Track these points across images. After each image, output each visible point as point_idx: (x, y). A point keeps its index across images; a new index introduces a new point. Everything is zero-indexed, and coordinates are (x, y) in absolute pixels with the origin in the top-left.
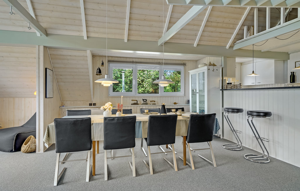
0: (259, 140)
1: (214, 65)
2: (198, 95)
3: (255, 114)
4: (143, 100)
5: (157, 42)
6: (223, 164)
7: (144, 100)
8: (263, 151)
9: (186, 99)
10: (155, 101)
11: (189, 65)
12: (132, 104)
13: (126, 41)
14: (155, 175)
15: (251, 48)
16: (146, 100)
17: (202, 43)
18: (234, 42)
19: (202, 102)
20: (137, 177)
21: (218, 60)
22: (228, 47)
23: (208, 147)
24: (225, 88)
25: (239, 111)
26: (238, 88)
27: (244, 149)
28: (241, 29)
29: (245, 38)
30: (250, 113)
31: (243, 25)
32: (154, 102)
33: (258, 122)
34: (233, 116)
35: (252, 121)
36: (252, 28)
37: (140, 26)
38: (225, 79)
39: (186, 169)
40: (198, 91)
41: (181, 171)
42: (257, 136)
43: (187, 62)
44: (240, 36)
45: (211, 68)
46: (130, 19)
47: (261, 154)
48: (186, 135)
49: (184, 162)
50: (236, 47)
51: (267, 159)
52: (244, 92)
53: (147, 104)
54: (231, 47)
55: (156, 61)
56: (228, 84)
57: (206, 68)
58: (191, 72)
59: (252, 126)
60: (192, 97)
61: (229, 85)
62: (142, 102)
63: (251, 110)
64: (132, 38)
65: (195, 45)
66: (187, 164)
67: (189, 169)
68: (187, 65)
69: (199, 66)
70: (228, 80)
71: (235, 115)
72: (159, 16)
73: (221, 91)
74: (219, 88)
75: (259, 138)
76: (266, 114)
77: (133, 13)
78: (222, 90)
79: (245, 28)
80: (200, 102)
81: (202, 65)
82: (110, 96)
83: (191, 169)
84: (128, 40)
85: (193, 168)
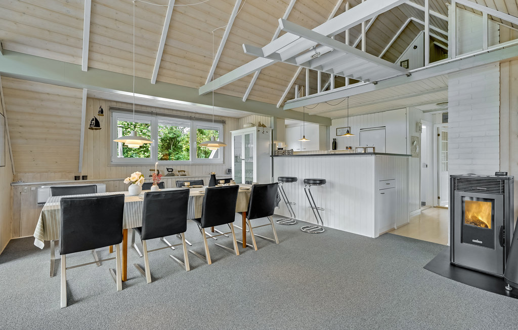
0: (315, 210)
1: (264, 126)
2: (243, 162)
3: (312, 182)
4: (168, 169)
5: (197, 90)
6: (284, 240)
7: (169, 170)
8: (318, 222)
9: (226, 168)
10: (184, 171)
11: (229, 123)
12: (150, 176)
13: (153, 81)
14: (214, 264)
15: (301, 110)
16: (172, 170)
17: (252, 98)
18: (285, 102)
19: (249, 171)
20: (192, 271)
21: (268, 120)
22: (278, 105)
23: (269, 222)
24: (277, 154)
25: (293, 180)
26: (291, 154)
27: (298, 222)
28: (293, 88)
29: (296, 99)
30: (307, 182)
31: (295, 84)
32: (183, 173)
33: (314, 188)
34: (287, 186)
35: (309, 189)
36: (302, 88)
37: (176, 64)
38: (275, 144)
39: (248, 252)
40: (243, 157)
41: (243, 254)
42: (313, 206)
43: (226, 119)
44: (291, 96)
45: (261, 129)
46: (164, 52)
47: (315, 225)
48: (246, 210)
49: (245, 245)
50: (286, 107)
51: (322, 229)
52: (297, 159)
53: (173, 175)
54: (282, 106)
55: (186, 114)
56: (279, 149)
57: (255, 128)
58: (234, 133)
59: (309, 195)
60: (235, 165)
61: (280, 150)
62: (166, 173)
63: (307, 178)
64: (163, 79)
65: (244, 99)
66: (247, 246)
67: (251, 251)
68: (227, 122)
69: (245, 126)
70: (279, 145)
71: (290, 184)
72: (205, 57)
73: (271, 157)
74: (269, 154)
75: (314, 208)
76: (322, 182)
77: (168, 45)
78: (272, 156)
79: (296, 87)
80: (246, 171)
81: (248, 125)
82: (112, 163)
83: (253, 250)
84: (157, 82)
85: (256, 249)
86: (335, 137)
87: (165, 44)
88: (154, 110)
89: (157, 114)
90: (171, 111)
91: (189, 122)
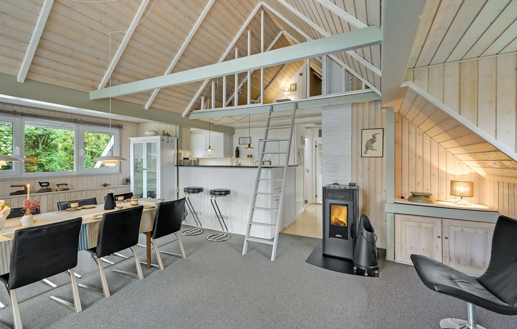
0: (221, 219)
1: (168, 135)
2: (145, 172)
3: (217, 193)
4: (41, 184)
5: (87, 94)
6: (191, 253)
7: (43, 184)
8: (223, 229)
9: (123, 176)
10: (66, 185)
11: (127, 129)
12: (12, 194)
13: (20, 79)
14: (114, 296)
15: (208, 121)
16: (47, 184)
17: (156, 106)
18: (191, 111)
19: (151, 181)
20: (84, 311)
21: (172, 129)
22: (184, 115)
23: (176, 238)
24: (182, 164)
25: (199, 190)
26: (196, 164)
27: (204, 230)
28: (199, 99)
29: (202, 109)
30: (213, 193)
31: (201, 95)
32: (65, 186)
33: (219, 199)
34: (193, 197)
35: (215, 200)
36: (208, 100)
37: (57, 62)
38: (181, 153)
39: (153, 273)
40: (145, 166)
41: (148, 277)
42: (219, 214)
43: (123, 124)
44: (197, 107)
45: (166, 138)
46: (40, 46)
47: (221, 232)
48: (151, 230)
49: (149, 265)
50: (192, 117)
51: (227, 236)
52: (203, 169)
53: (50, 190)
54: (187, 115)
55: (69, 116)
56: (184, 159)
57: (159, 137)
58: (134, 140)
59: (215, 206)
60: (134, 175)
61: (186, 160)
62: (39, 188)
63: (213, 188)
64: (35, 77)
65: (147, 107)
66: (152, 267)
67: (157, 271)
68: (123, 127)
69: (147, 133)
70: (184, 154)
71: (195, 195)
72: (98, 59)
73: (176, 167)
74: (174, 163)
75: (220, 217)
76: (227, 192)
78: (178, 166)
79: (203, 99)
80: (149, 181)
81: (151, 133)
83: (159, 271)
84: (26, 80)
85: (162, 268)
86: (238, 145)
87: (41, 37)
88: (18, 110)
89: (23, 115)
90: (47, 112)
91: (73, 125)
